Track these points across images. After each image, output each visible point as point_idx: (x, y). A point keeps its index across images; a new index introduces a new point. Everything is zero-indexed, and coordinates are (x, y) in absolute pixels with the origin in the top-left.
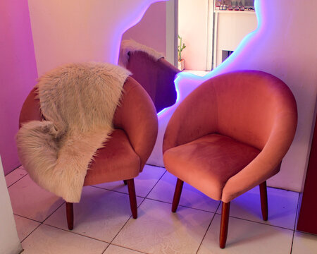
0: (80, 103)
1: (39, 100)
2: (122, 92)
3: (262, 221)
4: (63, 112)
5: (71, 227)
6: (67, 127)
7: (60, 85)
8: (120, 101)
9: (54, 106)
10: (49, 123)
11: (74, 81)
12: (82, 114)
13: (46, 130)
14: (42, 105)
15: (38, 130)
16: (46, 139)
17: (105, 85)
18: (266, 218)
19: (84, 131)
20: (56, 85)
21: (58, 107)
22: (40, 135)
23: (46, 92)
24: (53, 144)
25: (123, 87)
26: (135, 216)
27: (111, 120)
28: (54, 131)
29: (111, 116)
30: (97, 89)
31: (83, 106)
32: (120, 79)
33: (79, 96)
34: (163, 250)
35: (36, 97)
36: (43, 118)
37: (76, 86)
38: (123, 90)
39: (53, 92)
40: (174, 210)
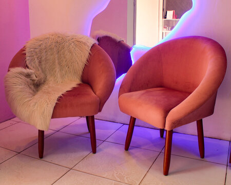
0: (57, 62)
1: (25, 54)
2: (89, 53)
3: (200, 158)
4: (44, 66)
5: (41, 156)
6: (46, 79)
7: (43, 47)
8: (88, 61)
9: (37, 61)
10: (31, 71)
11: (54, 44)
12: (58, 70)
13: (28, 76)
14: (27, 58)
15: (21, 73)
16: (27, 82)
17: (77, 49)
18: (202, 156)
19: (59, 82)
20: (40, 46)
21: (40, 62)
22: (23, 77)
23: (32, 50)
24: (32, 87)
25: (90, 50)
26: (94, 151)
27: (80, 76)
28: (34, 78)
29: (80, 73)
30: (70, 52)
31: (59, 64)
32: (88, 44)
33: (56, 56)
34: (115, 175)
35: (24, 52)
36: (26, 67)
37: (55, 48)
38: (90, 52)
39: (37, 50)
40: (127, 148)
